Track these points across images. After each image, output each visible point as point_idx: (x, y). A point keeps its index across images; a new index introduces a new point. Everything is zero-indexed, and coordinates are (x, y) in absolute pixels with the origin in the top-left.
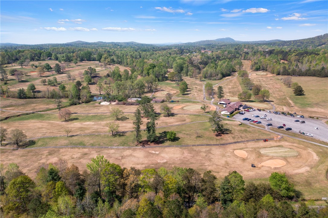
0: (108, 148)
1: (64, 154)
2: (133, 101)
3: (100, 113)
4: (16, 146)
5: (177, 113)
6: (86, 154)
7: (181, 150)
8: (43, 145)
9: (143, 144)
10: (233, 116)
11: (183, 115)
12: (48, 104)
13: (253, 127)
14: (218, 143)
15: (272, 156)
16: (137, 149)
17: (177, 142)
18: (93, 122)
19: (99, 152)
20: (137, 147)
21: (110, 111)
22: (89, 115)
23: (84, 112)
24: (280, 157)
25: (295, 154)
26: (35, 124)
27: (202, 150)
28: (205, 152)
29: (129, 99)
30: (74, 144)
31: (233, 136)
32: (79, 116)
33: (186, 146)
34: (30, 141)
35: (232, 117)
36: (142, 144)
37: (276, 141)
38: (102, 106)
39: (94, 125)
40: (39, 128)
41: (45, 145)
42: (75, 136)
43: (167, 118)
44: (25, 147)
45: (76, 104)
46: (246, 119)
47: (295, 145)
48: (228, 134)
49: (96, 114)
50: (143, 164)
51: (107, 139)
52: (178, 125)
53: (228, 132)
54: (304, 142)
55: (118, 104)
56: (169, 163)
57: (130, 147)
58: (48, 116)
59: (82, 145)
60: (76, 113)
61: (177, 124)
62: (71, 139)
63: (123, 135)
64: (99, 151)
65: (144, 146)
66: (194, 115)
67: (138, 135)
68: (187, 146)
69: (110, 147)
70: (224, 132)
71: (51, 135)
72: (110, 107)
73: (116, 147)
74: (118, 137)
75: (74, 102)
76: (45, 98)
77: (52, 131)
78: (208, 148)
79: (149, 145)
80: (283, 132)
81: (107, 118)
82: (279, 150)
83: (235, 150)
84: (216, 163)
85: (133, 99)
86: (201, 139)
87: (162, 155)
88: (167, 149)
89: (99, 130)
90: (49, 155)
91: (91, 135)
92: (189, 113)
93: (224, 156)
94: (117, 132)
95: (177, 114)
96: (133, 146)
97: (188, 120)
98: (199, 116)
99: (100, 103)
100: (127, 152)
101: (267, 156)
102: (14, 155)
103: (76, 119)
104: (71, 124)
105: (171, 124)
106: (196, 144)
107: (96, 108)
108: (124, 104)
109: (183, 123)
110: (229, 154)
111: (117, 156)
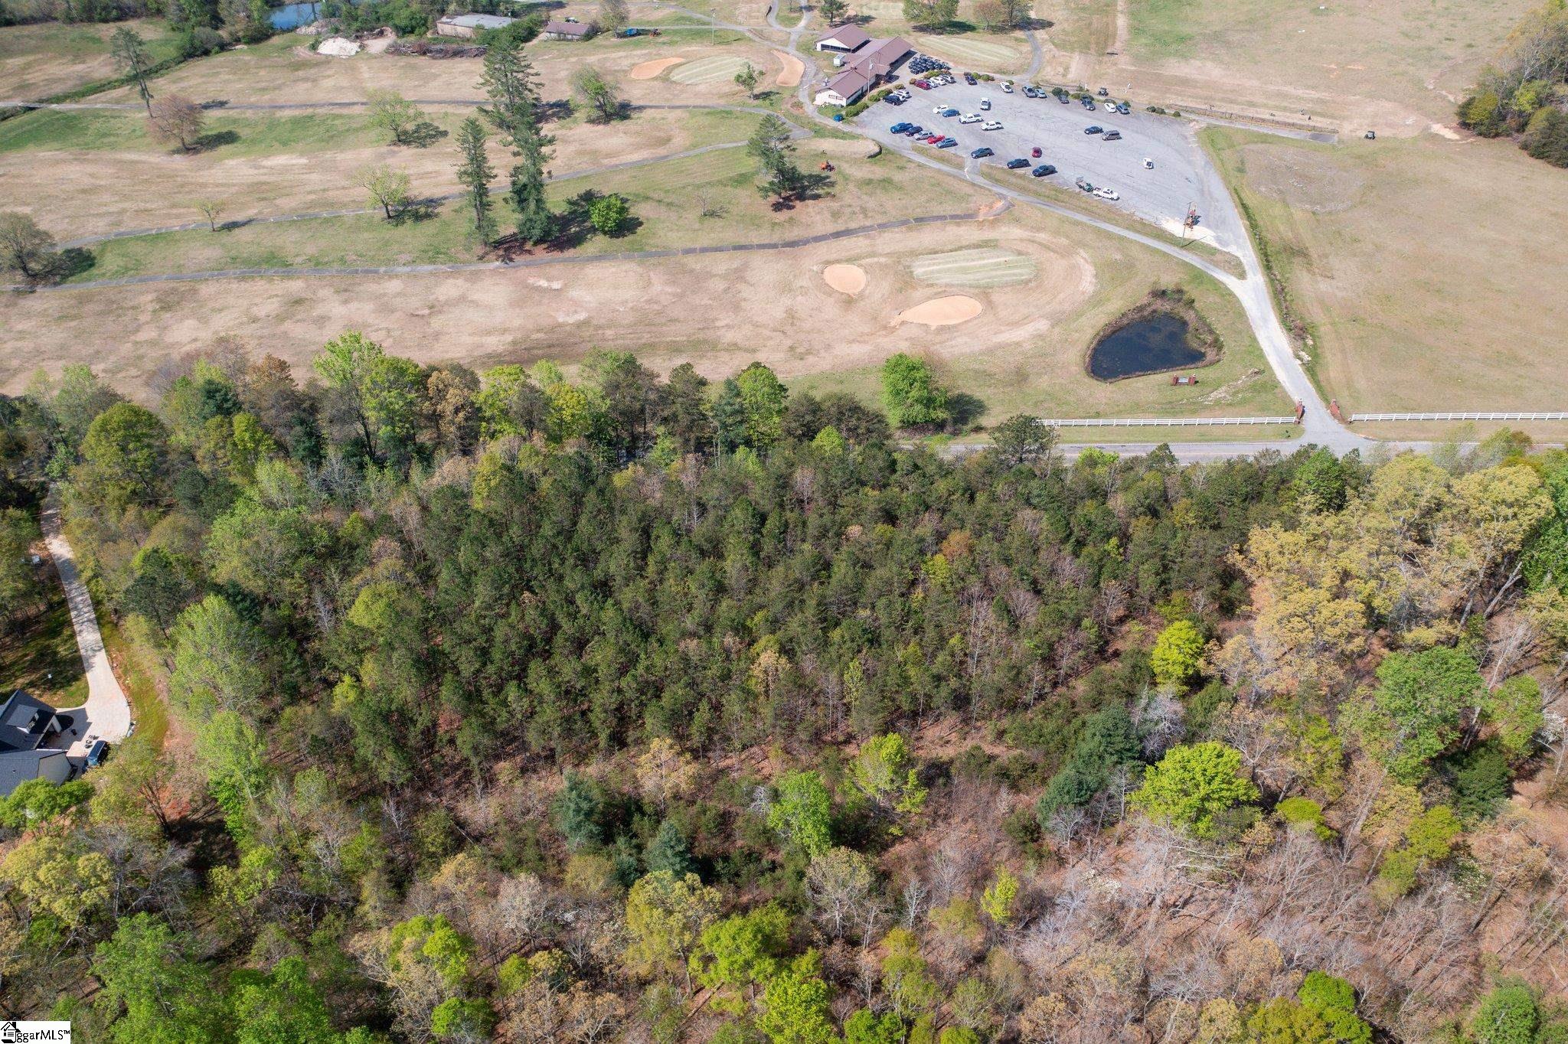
0: (376, 272)
1: (217, 306)
2: (460, 30)
3: (323, 106)
4: (19, 276)
5: (641, 103)
6: (299, 302)
7: (640, 270)
8: (127, 269)
9: (506, 250)
10: (857, 114)
11: (665, 113)
12: (78, 56)
13: (920, 165)
14: (775, 238)
15: (947, 285)
16: (483, 272)
17: (630, 238)
18: (302, 154)
19: (346, 290)
20: (482, 266)
21: (364, 91)
22: (279, 114)
23: (253, 99)
24: (971, 286)
25: (1025, 273)
26: (60, 171)
27: (714, 272)
28: (724, 277)
29: (444, 19)
30: (246, 262)
31: (835, 205)
32: (235, 121)
33: (658, 255)
34: (68, 252)
35: (855, 119)
36: (501, 252)
37: (981, 224)
38: (328, 60)
39: (309, 169)
40: (84, 191)
41: (134, 270)
42: (244, 224)
43: (601, 127)
44: (58, 279)
45: (206, 53)
46: (904, 129)
47: (1042, 236)
48: (817, 197)
49: (310, 111)
50: (505, 331)
51: (366, 235)
52: (640, 165)
53: (820, 192)
54: (1077, 223)
55: (395, 51)
56: (595, 322)
57: (456, 267)
58: (98, 125)
59: (274, 264)
60: (222, 104)
61: (636, 157)
62: (226, 238)
63: (428, 216)
64: (343, 286)
65: (511, 260)
66: (708, 114)
67: (484, 224)
68: (665, 253)
69: (382, 269)
70: (804, 188)
71: (147, 225)
72: (365, 71)
73: (407, 269)
74: (409, 222)
75: (197, 43)
76: (55, 19)
77: (142, 205)
78: (736, 260)
79: (529, 252)
80: (1020, 181)
81: (357, 130)
82: (980, 259)
83: (828, 263)
84: (755, 319)
85: (459, 20)
86: (719, 222)
87: (575, 293)
88: (593, 271)
89: (331, 193)
90: (162, 308)
91: (303, 219)
92: (690, 102)
93: (786, 288)
94: (407, 202)
95: (640, 108)
96: (470, 263)
97: (680, 140)
98: (726, 114)
99: (314, 47)
100: (449, 289)
101: (928, 286)
102: (28, 315)
103: (227, 138)
104: (210, 168)
105: (614, 161)
106: (698, 246)
107: (301, 73)
108: (424, 53)
109: (662, 151)
110: (804, 282)
111: (415, 303)
